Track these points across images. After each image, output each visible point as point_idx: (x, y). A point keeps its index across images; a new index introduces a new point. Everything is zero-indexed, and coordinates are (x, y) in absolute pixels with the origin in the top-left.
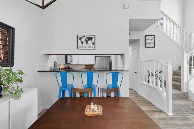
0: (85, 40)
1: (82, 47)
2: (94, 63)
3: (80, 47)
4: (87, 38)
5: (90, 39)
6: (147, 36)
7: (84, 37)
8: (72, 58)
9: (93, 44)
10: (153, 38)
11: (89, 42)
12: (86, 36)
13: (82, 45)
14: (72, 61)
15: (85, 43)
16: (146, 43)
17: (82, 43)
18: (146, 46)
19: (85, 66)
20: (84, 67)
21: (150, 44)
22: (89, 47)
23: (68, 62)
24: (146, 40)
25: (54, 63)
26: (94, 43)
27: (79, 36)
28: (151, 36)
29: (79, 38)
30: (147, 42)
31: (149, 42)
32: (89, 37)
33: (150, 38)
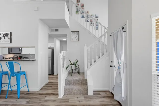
0: (3, 36)
4: (5, 34)
5: (7, 35)
7: (2, 33)
9: (9, 39)
10: (77, 33)
11: (6, 37)
12: (4, 33)
15: (3, 38)
17: (1, 38)
18: (72, 40)
22: (6, 41)
24: (72, 35)
26: (10, 38)
28: (75, 32)
31: (74, 36)
32: (6, 33)
33: (75, 33)
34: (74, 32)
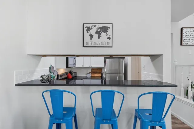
0: (97, 32)
1: (91, 44)
2: (103, 66)
3: (87, 43)
4: (99, 29)
5: (105, 29)
6: (184, 29)
7: (95, 26)
8: (75, 60)
9: (109, 38)
10: (193, 31)
11: (103, 35)
12: (97, 26)
13: (91, 39)
14: (75, 64)
15: (95, 36)
16: (183, 39)
17: (91, 36)
18: (183, 43)
19: (92, 70)
20: (91, 72)
21: (189, 41)
22: (103, 43)
23: (70, 66)
24: (183, 35)
25: (50, 68)
26: (111, 37)
27: (85, 25)
28: (189, 29)
29: (85, 29)
30: (184, 37)
31: (187, 37)
32: (103, 26)
33: (189, 31)
34: (191, 29)
